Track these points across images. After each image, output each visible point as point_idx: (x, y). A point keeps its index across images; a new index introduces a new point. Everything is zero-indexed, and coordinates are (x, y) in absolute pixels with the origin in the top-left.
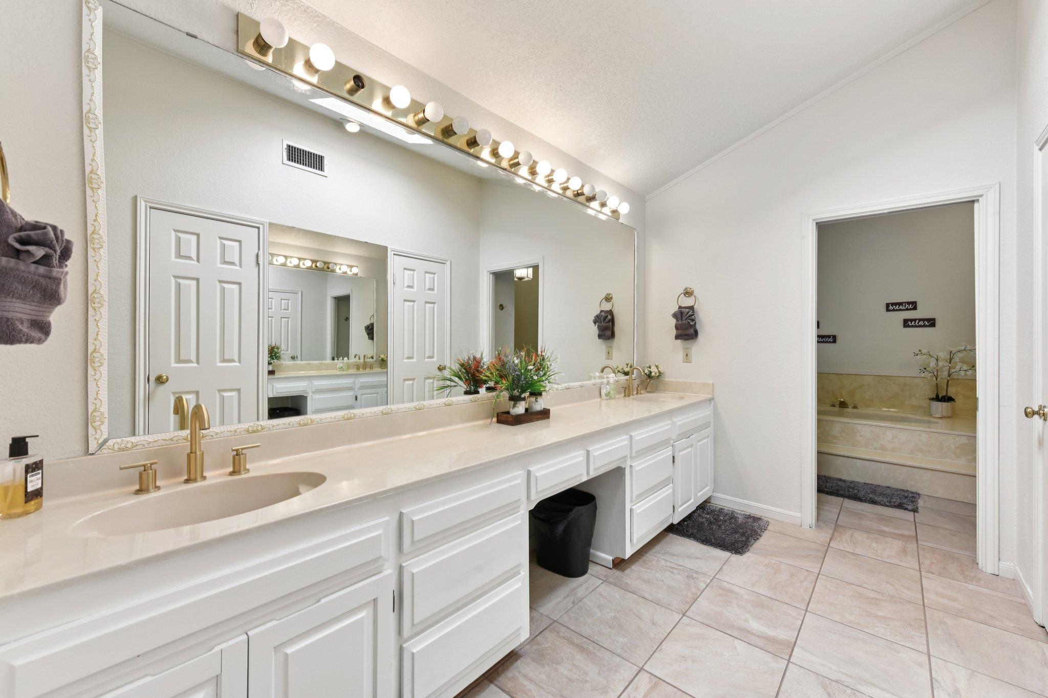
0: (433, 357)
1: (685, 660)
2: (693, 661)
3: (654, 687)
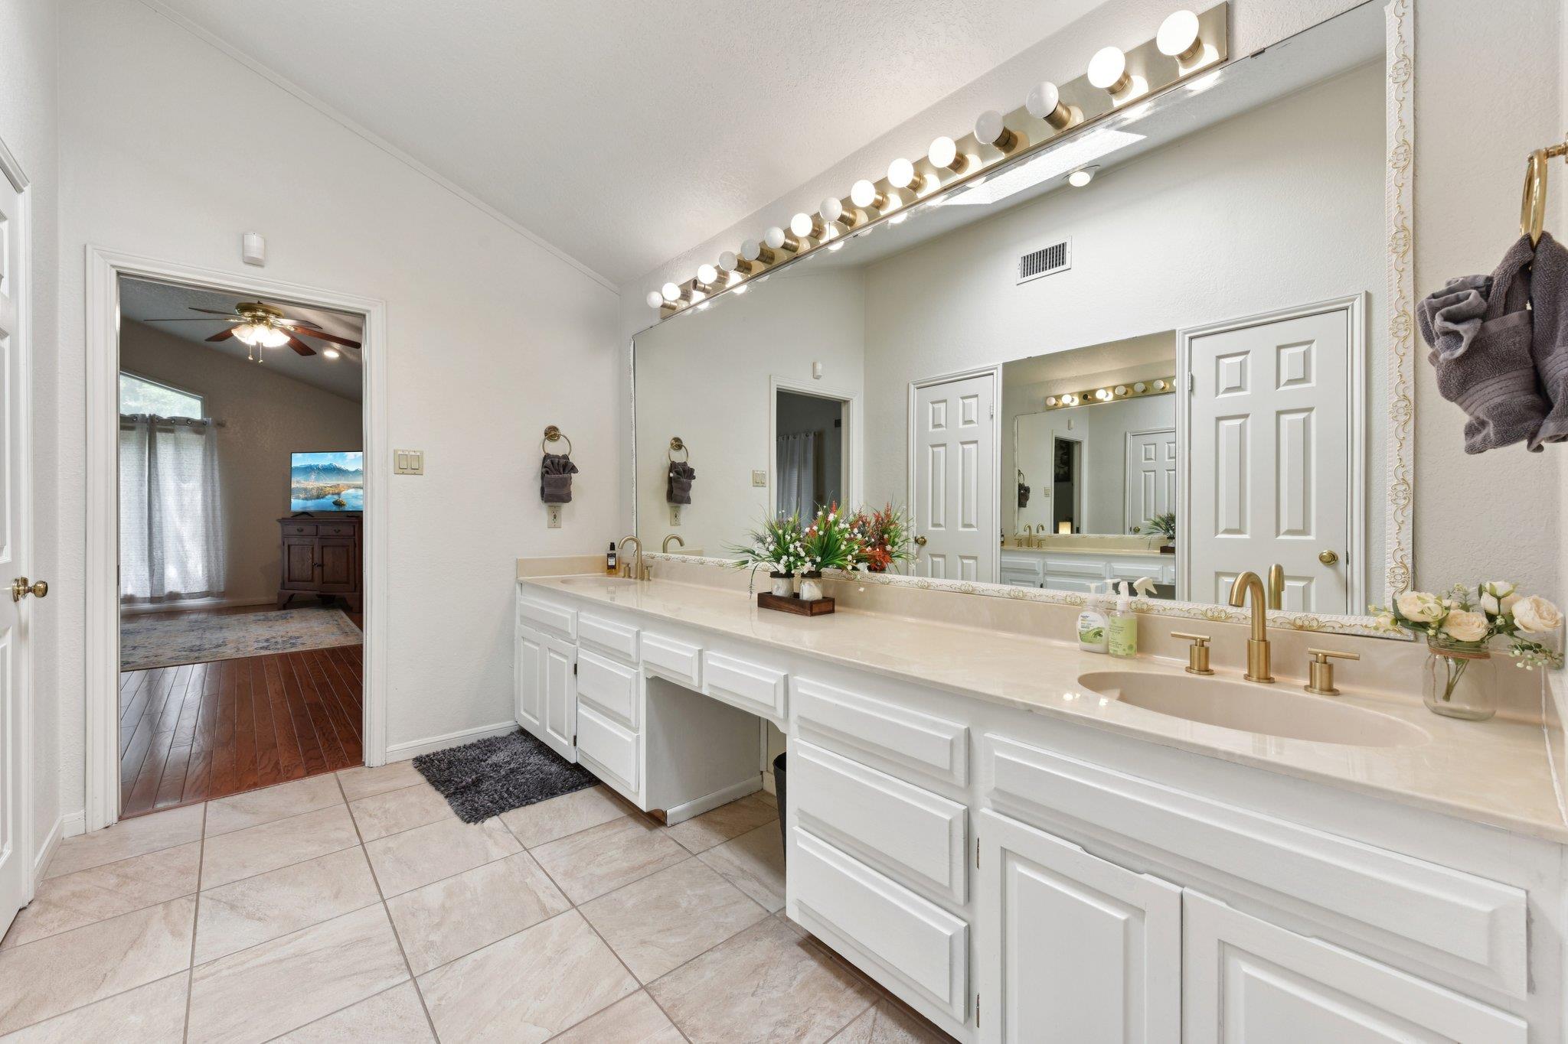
0: (1305, 531)
1: (559, 952)
2: (550, 959)
3: (543, 909)
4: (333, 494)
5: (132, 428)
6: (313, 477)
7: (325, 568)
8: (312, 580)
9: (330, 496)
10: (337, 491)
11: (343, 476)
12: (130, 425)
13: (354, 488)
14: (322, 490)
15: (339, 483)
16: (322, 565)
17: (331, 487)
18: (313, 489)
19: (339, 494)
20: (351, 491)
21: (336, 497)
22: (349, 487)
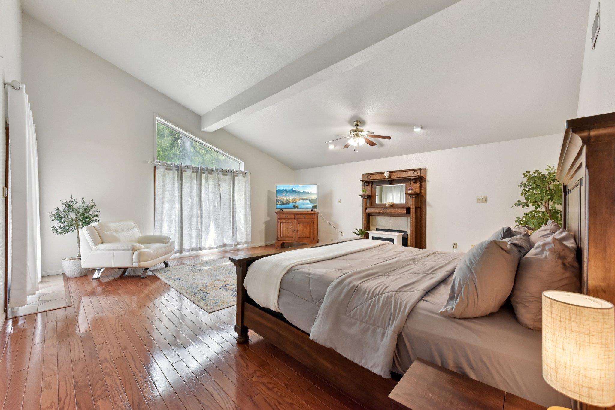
4: (293, 202)
5: (226, 175)
6: (284, 195)
7: (299, 232)
8: (292, 237)
9: (291, 203)
10: (295, 201)
11: (298, 194)
12: (226, 173)
13: (302, 199)
14: (288, 200)
15: (296, 197)
16: (298, 231)
17: (292, 199)
18: (284, 200)
19: (295, 202)
20: (301, 201)
21: (294, 204)
22: (300, 199)
